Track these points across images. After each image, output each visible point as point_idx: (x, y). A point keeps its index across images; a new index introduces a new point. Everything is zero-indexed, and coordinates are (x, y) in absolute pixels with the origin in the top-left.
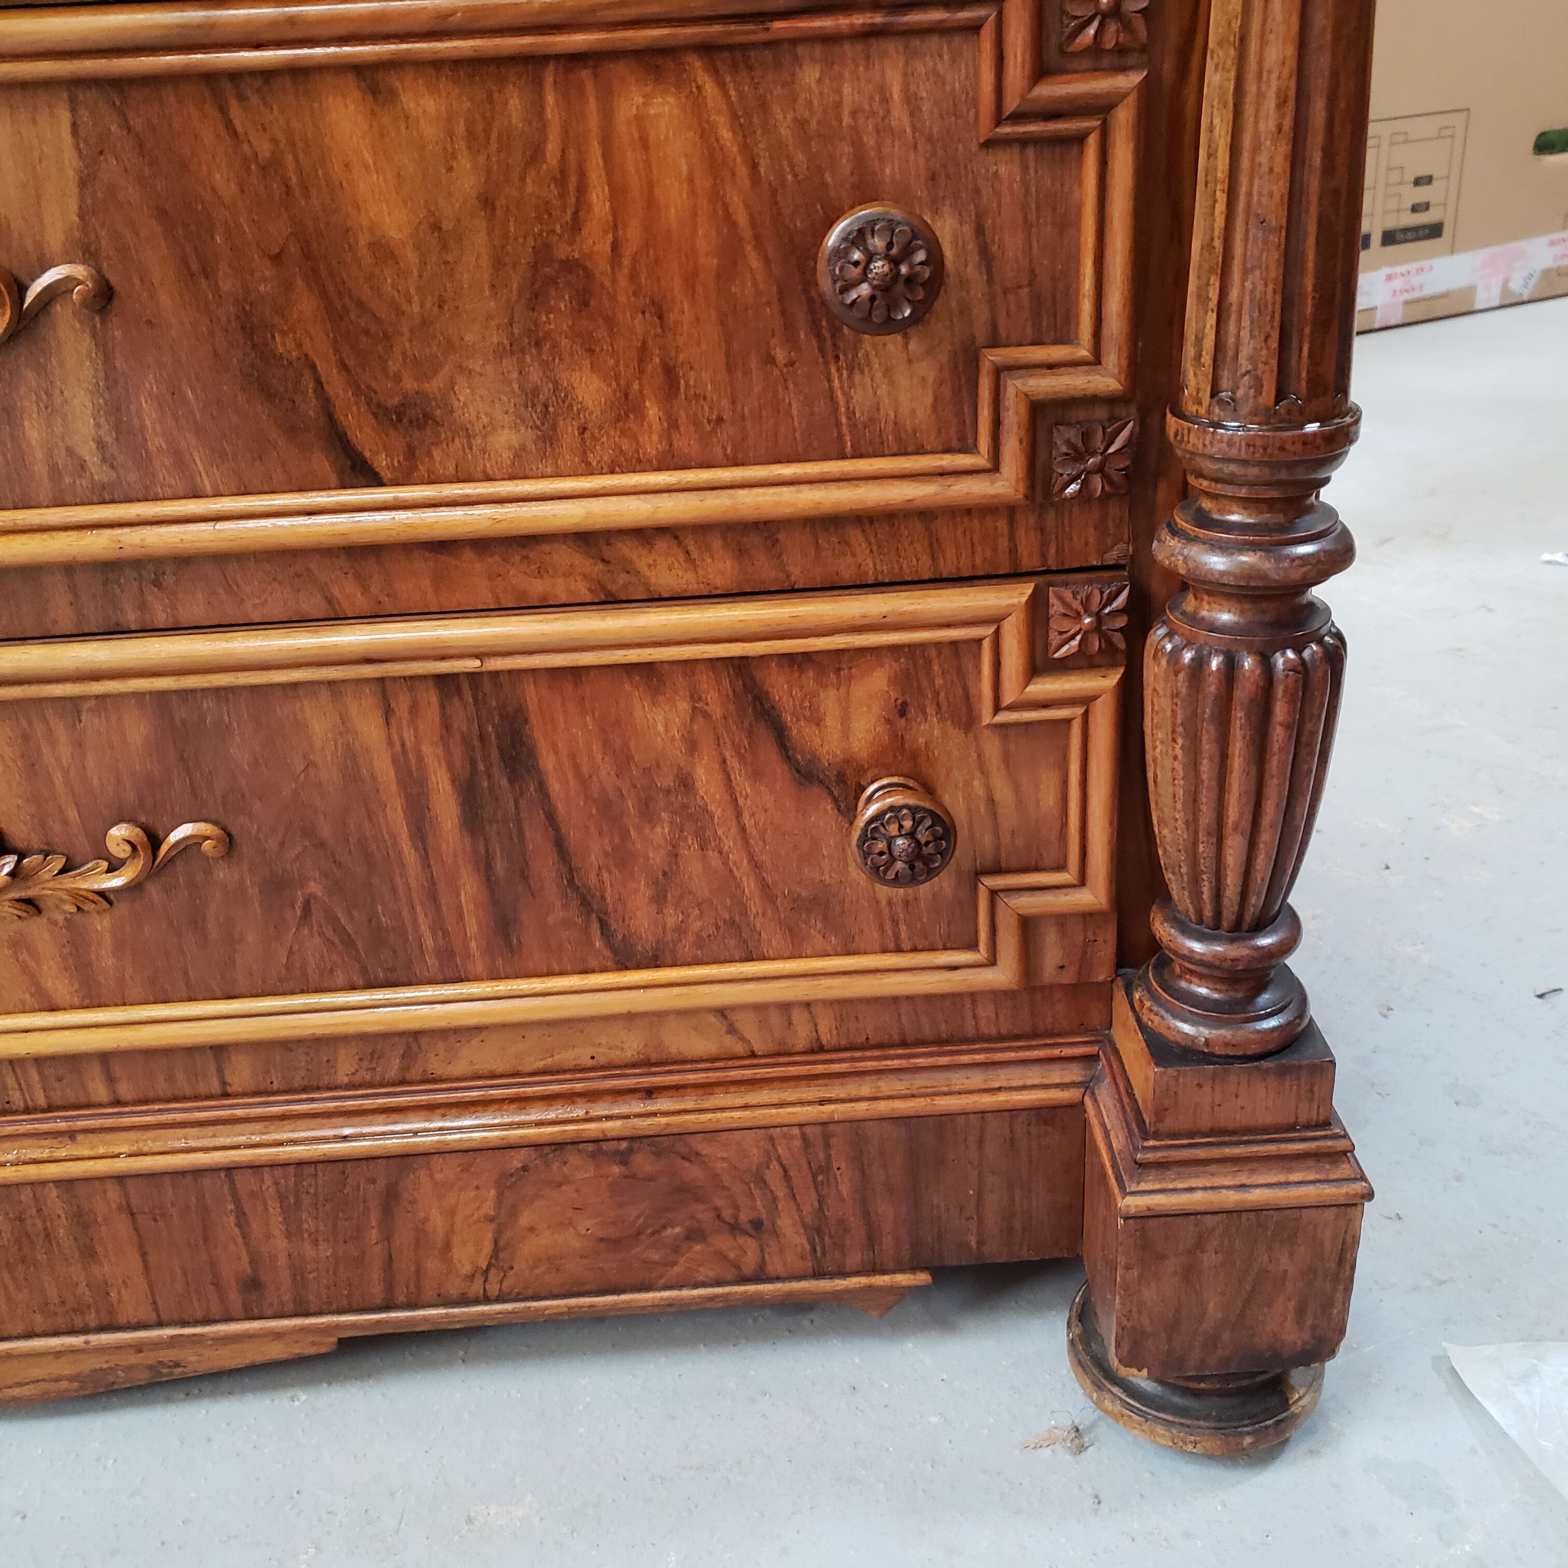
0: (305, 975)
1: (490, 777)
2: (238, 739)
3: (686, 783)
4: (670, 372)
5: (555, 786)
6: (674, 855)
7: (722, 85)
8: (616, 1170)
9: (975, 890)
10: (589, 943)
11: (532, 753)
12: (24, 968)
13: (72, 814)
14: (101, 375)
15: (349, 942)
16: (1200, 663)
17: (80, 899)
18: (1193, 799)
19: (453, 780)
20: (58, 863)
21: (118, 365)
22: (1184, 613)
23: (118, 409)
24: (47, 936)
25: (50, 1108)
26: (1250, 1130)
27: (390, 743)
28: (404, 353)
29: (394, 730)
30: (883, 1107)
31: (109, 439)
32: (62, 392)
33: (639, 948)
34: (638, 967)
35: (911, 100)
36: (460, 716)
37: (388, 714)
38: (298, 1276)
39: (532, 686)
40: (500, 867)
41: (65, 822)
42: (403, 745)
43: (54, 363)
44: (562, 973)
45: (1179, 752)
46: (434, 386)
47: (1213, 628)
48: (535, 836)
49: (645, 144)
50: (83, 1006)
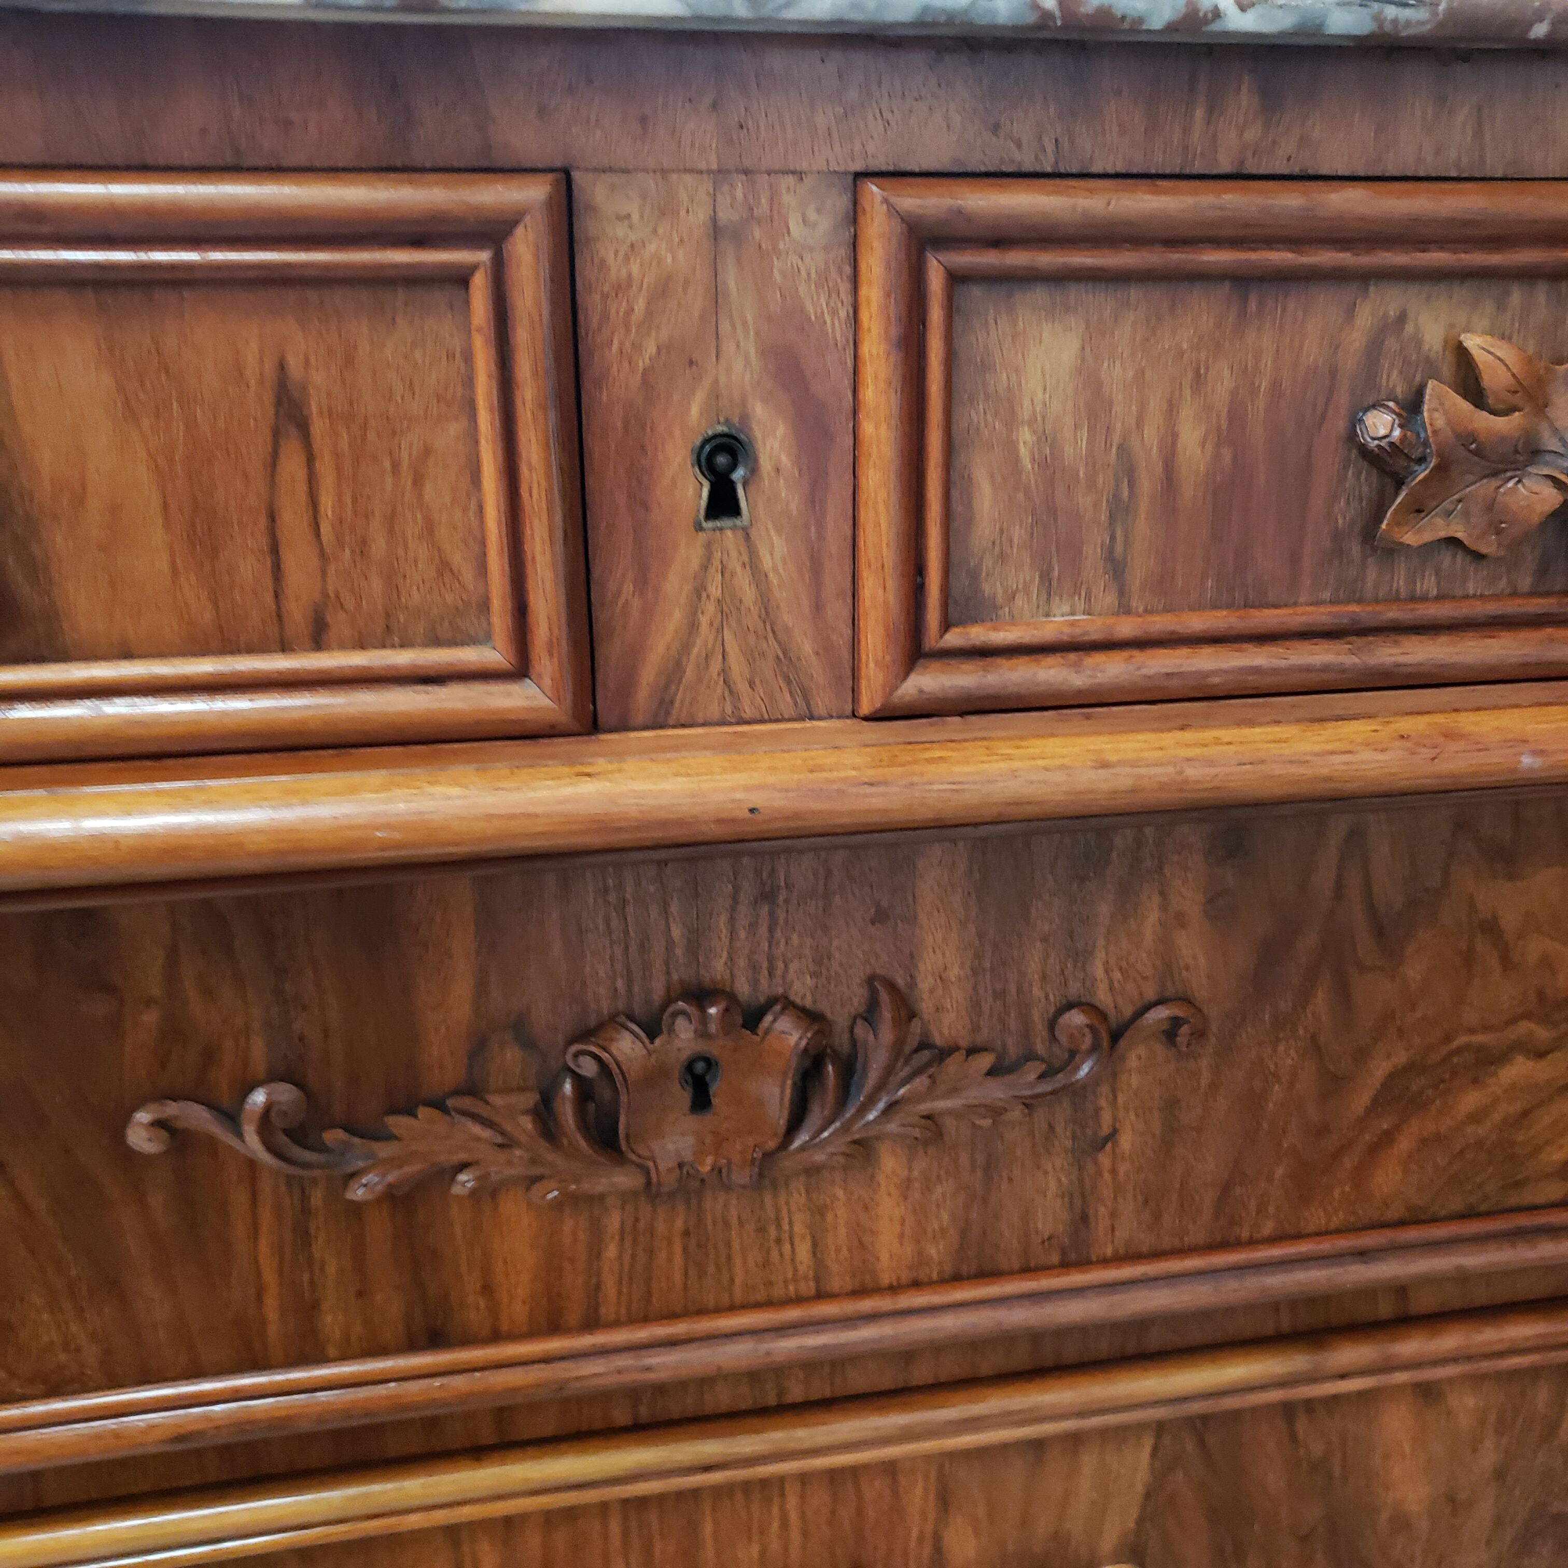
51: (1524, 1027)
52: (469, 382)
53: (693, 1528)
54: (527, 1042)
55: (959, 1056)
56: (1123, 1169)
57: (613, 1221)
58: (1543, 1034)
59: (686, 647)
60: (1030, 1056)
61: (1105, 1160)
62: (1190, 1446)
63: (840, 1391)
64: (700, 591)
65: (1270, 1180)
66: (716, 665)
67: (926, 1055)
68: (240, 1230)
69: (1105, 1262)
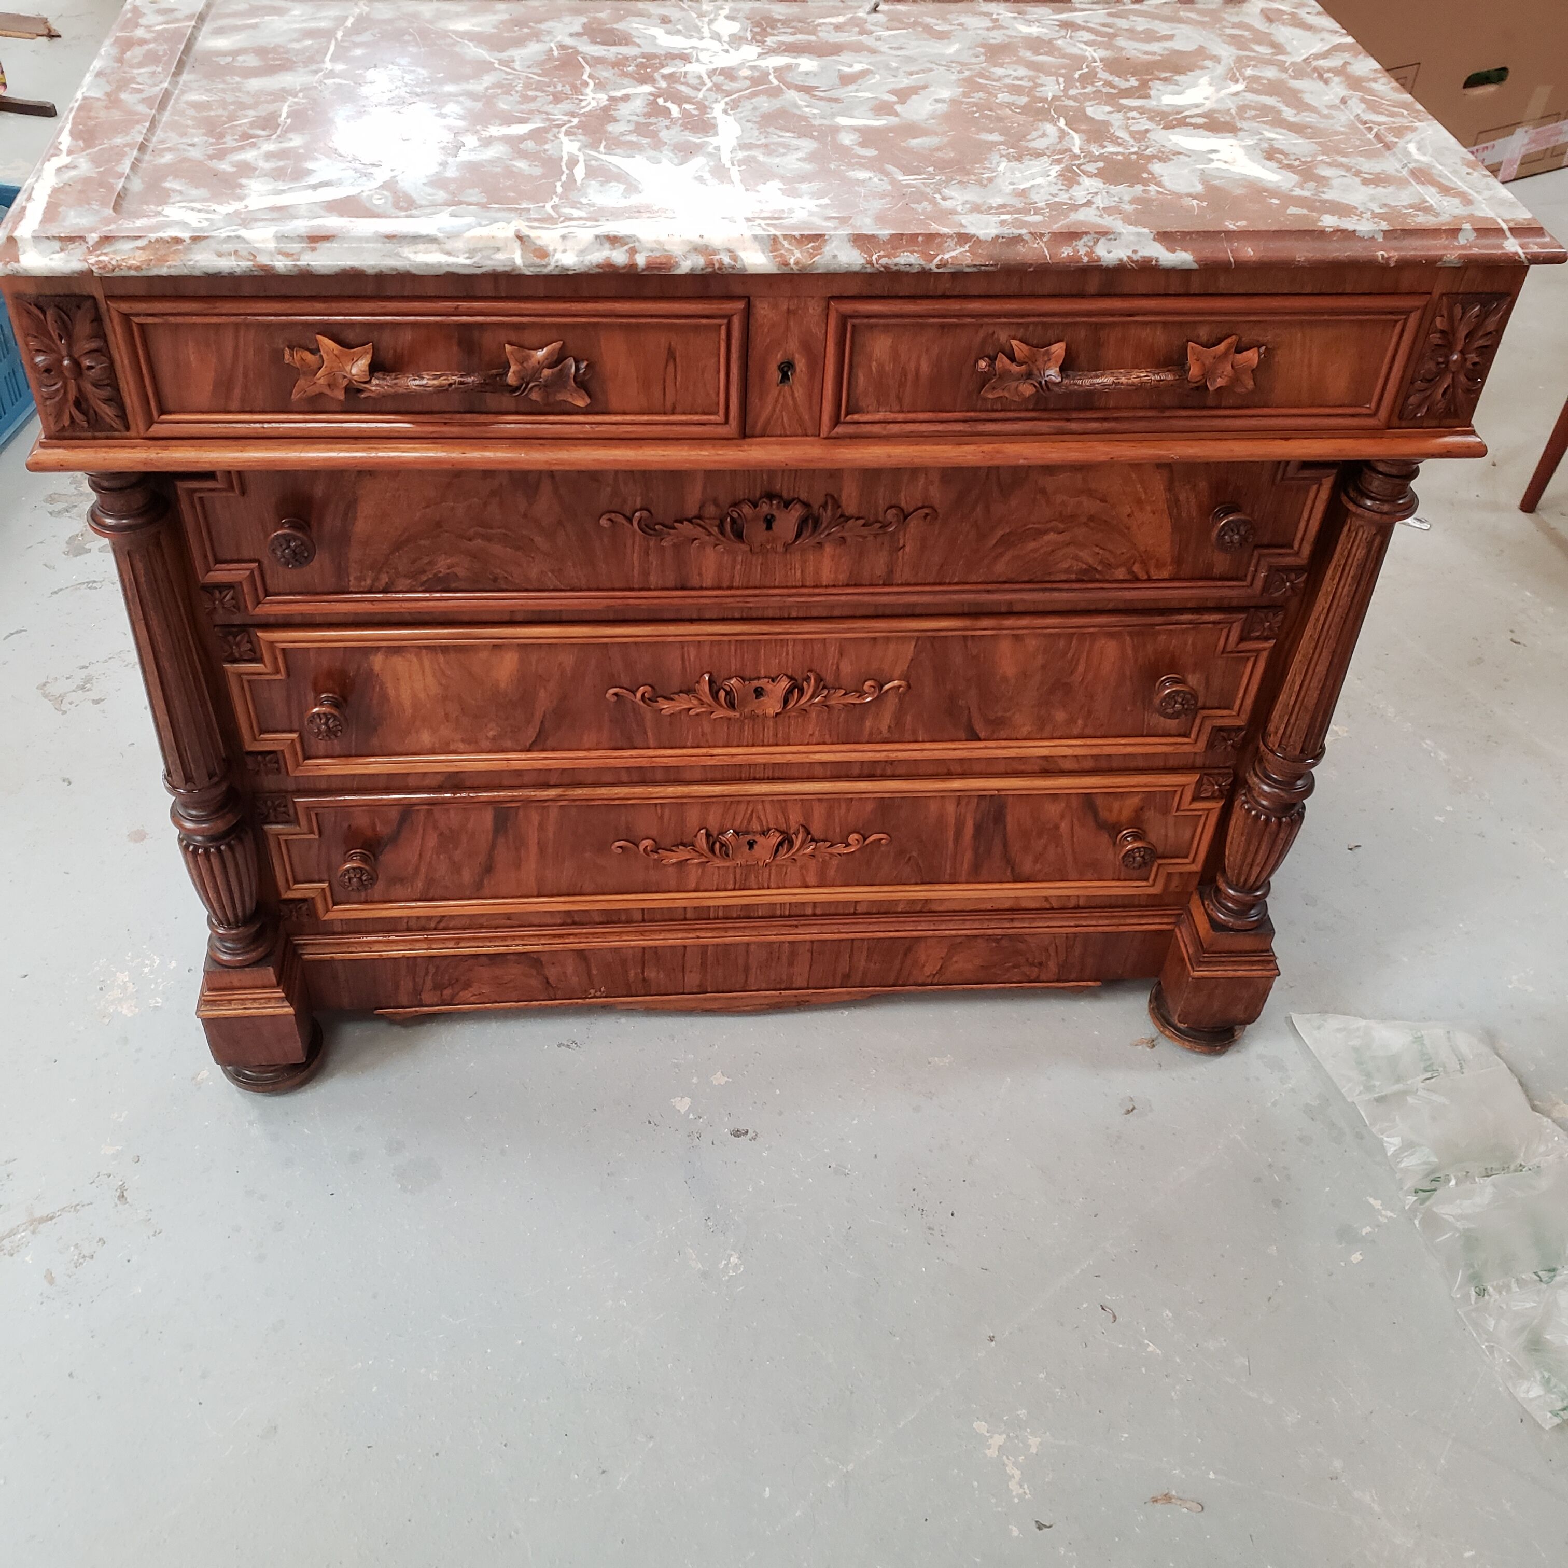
0: (901, 880)
1: (987, 823)
2: (903, 812)
3: (1057, 827)
4: (1090, 712)
5: (1009, 827)
6: (1045, 848)
7: (1133, 641)
8: (994, 944)
9: (1154, 864)
10: (1005, 874)
11: (1004, 816)
12: (802, 874)
13: (839, 830)
14: (897, 710)
15: (920, 871)
16: (1257, 817)
17: (832, 855)
19: (974, 823)
20: (829, 844)
21: (904, 708)
22: (1253, 797)
23: (899, 719)
24: (815, 866)
25: (789, 916)
26: (1241, 952)
27: (956, 813)
28: (1001, 705)
29: (958, 809)
30: (1100, 929)
31: (892, 726)
32: (883, 715)
33: (1022, 876)
34: (1020, 881)
35: (1193, 644)
36: (984, 805)
37: (959, 806)
38: (864, 974)
39: (1012, 799)
40: (982, 849)
41: (836, 832)
42: (961, 813)
43: (885, 707)
44: (993, 882)
46: (1008, 714)
47: (1263, 806)
48: (997, 841)
49: (1102, 653)
50: (818, 887)
51: (1053, 523)
52: (719, 349)
53: (758, 652)
54: (717, 505)
55: (853, 520)
56: (906, 557)
57: (740, 558)
58: (1061, 526)
59: (772, 416)
60: (877, 521)
61: (900, 553)
62: (929, 646)
63: (809, 615)
64: (777, 401)
65: (957, 565)
66: (780, 420)
67: (842, 519)
68: (629, 551)
69: (898, 585)
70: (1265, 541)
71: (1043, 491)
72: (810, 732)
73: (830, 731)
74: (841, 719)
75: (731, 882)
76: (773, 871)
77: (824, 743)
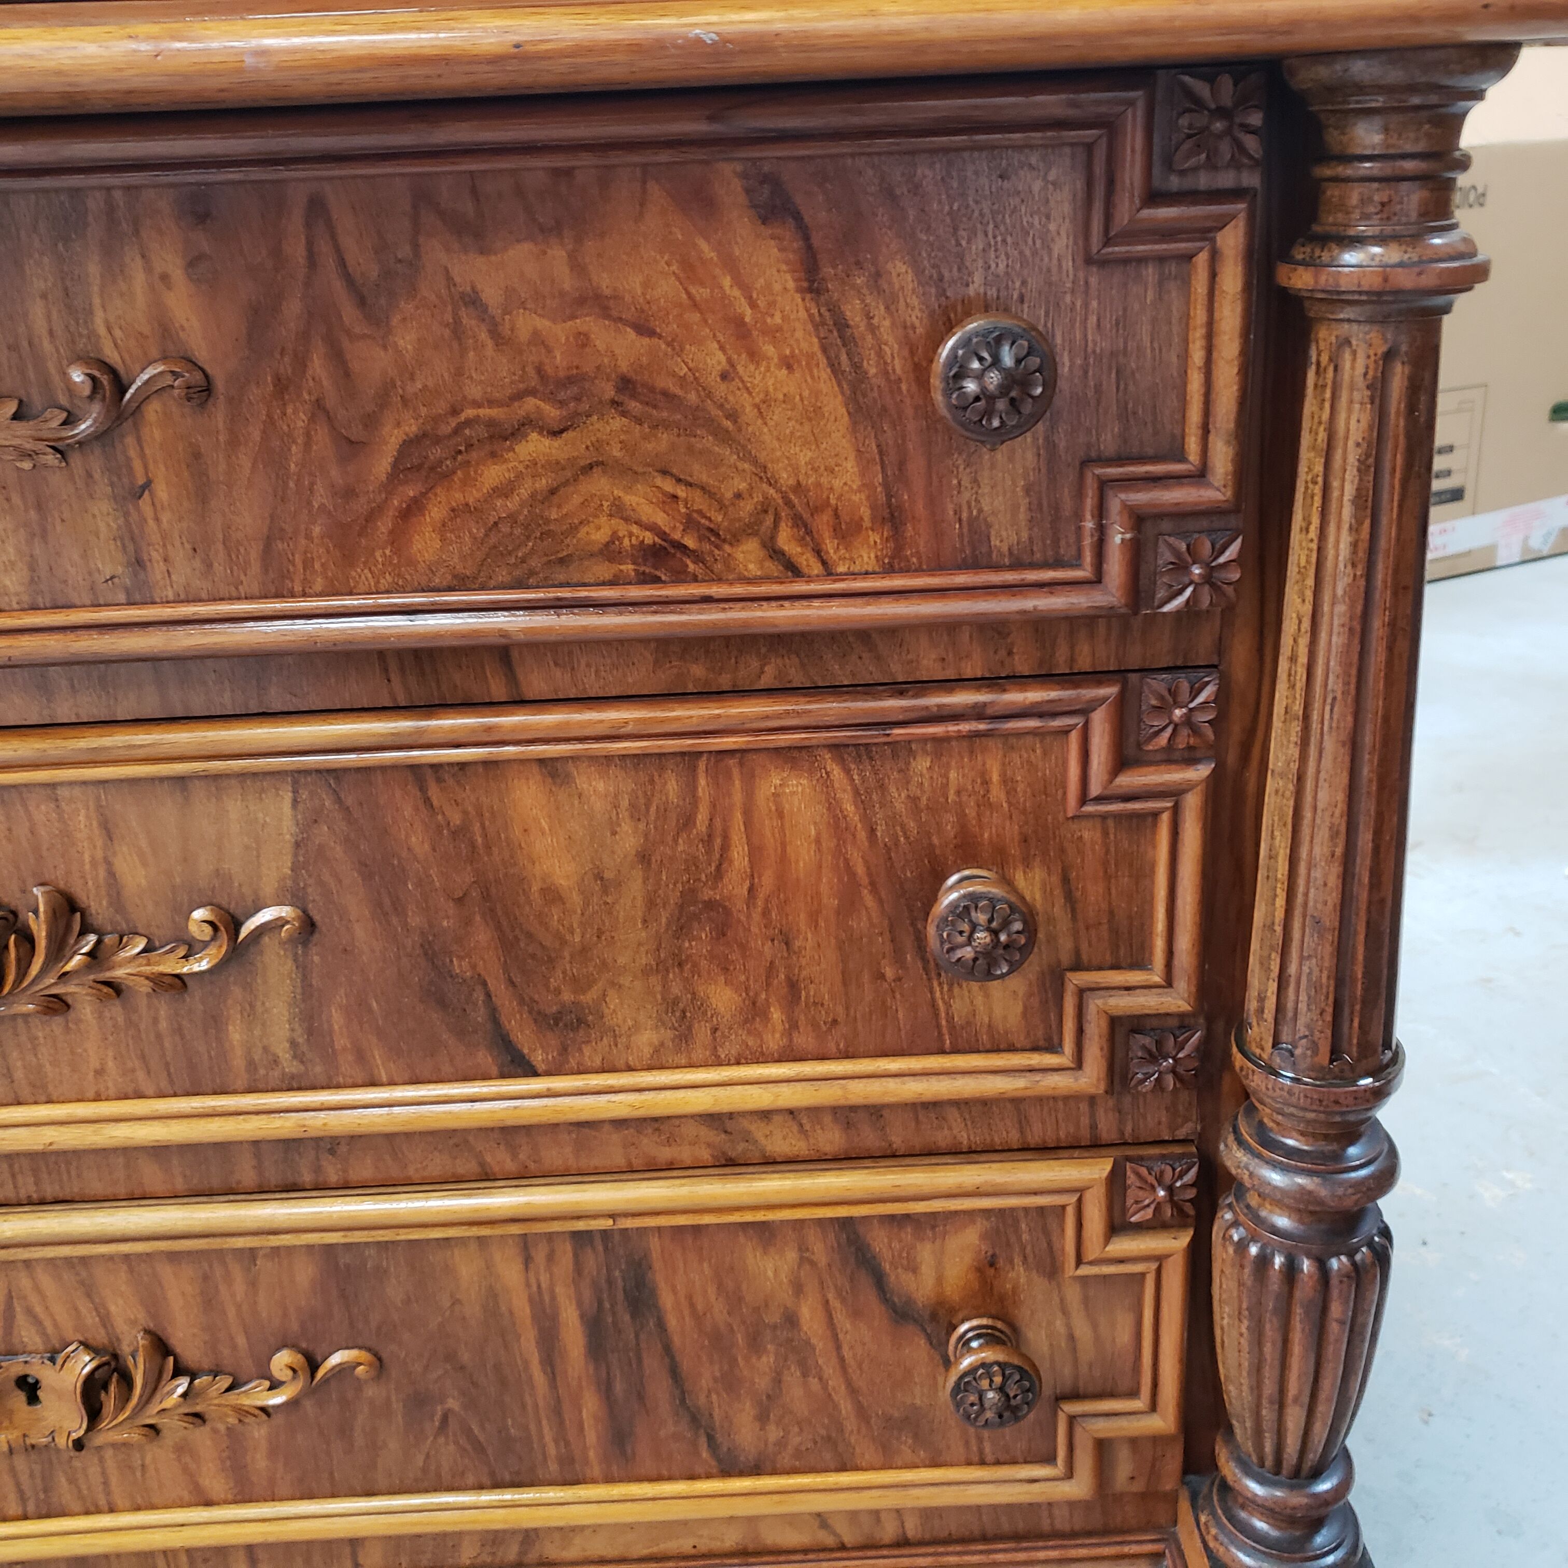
0: (439, 1476)
1: (614, 1314)
2: (394, 1281)
3: (791, 1320)
4: (793, 986)
5: (672, 1322)
6: (778, 1381)
7: (848, 771)
9: (1055, 1415)
10: (697, 1453)
11: (653, 1293)
12: (185, 1469)
13: (241, 1341)
14: (299, 990)
15: (480, 1448)
16: (1263, 1261)
17: (242, 1413)
18: (1257, 1369)
19: (582, 1316)
20: (226, 1382)
21: (314, 982)
22: (1248, 1207)
23: (312, 1017)
24: (209, 1443)
27: (528, 1285)
28: (564, 972)
29: (531, 1275)
31: (301, 1040)
32: (263, 1003)
33: (742, 1458)
34: (742, 1474)
35: (1009, 782)
36: (592, 1261)
37: (528, 1261)
39: (656, 1239)
40: (619, 1387)
41: (234, 1347)
42: (539, 1287)
43: (259, 981)
44: (670, 1478)
45: (1244, 1330)
46: (589, 997)
47: (1275, 1231)
48: (653, 1364)
49: (780, 815)
50: (235, 1502)
51: (531, 403)
56: (165, 517)
58: (552, 412)
60: (51, 404)
61: (145, 505)
62: (326, 801)
65: (309, 537)
69: (168, 603)
70: (1108, 443)
71: (473, 300)
72: (94, 1063)
73: (143, 1057)
74: (163, 1025)
75: (12, 1497)
76: (110, 1464)
77: (140, 1095)
